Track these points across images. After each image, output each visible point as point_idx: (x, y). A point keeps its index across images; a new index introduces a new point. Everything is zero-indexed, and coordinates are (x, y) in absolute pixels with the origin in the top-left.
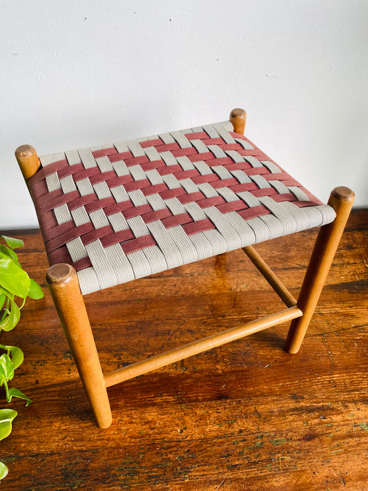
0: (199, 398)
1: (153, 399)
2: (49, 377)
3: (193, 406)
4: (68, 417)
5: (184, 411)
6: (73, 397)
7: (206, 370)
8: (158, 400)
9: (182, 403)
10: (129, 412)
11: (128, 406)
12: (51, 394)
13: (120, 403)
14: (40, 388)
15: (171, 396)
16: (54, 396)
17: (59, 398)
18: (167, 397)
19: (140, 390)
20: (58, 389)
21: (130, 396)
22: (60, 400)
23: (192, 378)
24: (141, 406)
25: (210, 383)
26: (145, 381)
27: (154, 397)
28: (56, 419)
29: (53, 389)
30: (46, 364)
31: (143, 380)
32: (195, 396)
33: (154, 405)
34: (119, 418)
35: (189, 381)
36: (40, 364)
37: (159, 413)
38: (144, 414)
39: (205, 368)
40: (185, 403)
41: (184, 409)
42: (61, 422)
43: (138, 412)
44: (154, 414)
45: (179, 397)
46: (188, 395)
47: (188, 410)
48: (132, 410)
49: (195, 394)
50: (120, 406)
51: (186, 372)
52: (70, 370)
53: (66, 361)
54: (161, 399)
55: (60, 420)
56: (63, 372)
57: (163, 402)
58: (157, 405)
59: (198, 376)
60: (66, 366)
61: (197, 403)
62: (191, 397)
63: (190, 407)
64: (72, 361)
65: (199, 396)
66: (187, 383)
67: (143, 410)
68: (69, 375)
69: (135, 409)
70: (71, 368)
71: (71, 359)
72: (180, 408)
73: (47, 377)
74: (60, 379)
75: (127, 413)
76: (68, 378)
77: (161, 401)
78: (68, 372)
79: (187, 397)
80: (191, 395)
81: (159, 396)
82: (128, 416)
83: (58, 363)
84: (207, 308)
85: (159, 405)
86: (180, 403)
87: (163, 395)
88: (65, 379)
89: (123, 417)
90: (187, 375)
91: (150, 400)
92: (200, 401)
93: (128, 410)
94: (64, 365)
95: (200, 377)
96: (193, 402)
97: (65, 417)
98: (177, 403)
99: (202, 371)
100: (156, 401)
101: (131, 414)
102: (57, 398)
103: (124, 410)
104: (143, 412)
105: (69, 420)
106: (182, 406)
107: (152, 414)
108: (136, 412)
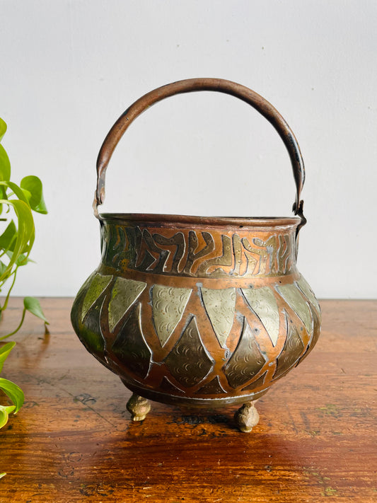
0: (366, 479)
1: (252, 473)
2: (37, 423)
3: (353, 491)
4: (52, 486)
6: (74, 455)
7: (363, 437)
8: (267, 475)
9: (325, 486)
10: (198, 491)
11: (196, 481)
12: (30, 447)
13: (175, 473)
14: (12, 436)
15: (294, 471)
17: (45, 454)
18: (283, 472)
19: (220, 456)
20: (48, 440)
21: (198, 463)
22: (46, 457)
23: (335, 446)
24: (226, 484)
26: (231, 444)
27: (254, 470)
28: (23, 486)
29: (38, 440)
30: (36, 406)
31: (228, 442)
32: (353, 476)
33: (258, 483)
35: (329, 450)
36: (27, 405)
37: (271, 500)
38: (232, 497)
39: (359, 434)
40: (333, 487)
41: (333, 497)
42: (36, 493)
43: (218, 493)
44: (259, 500)
45: (314, 474)
46: (334, 472)
47: (344, 498)
48: (204, 487)
49: (351, 473)
50: (176, 478)
51: (318, 437)
52: (79, 417)
53: (75, 405)
54: (272, 475)
55: (33, 490)
56: (65, 419)
57: (278, 480)
58: (263, 484)
59: (348, 445)
60: (73, 411)
61: (362, 488)
62: (344, 477)
63: (348, 493)
64: (85, 406)
65: (364, 476)
66: (326, 453)
67: (230, 489)
68: (75, 423)
69: (211, 487)
70: (82, 414)
71: (84, 404)
72: (323, 494)
73: (31, 422)
74: (56, 427)
75: (191, 492)
76: (71, 427)
77: (272, 478)
78: (75, 419)
79: (333, 476)
80: (343, 474)
81: (266, 470)
82: (194, 498)
83: (59, 407)
84: (333, 365)
85: (268, 484)
86: (318, 485)
87: (276, 468)
88: (65, 428)
89: (183, 499)
90: (322, 441)
91: (246, 475)
92: (368, 486)
93: (194, 487)
94: (70, 410)
95: (352, 447)
96: (352, 485)
97: (45, 486)
98: (313, 485)
99: (355, 438)
100: (260, 477)
101: (201, 494)
102: (39, 452)
103: (186, 485)
104: (231, 494)
105: (55, 491)
106: (327, 490)
107: (254, 499)
108: (213, 492)
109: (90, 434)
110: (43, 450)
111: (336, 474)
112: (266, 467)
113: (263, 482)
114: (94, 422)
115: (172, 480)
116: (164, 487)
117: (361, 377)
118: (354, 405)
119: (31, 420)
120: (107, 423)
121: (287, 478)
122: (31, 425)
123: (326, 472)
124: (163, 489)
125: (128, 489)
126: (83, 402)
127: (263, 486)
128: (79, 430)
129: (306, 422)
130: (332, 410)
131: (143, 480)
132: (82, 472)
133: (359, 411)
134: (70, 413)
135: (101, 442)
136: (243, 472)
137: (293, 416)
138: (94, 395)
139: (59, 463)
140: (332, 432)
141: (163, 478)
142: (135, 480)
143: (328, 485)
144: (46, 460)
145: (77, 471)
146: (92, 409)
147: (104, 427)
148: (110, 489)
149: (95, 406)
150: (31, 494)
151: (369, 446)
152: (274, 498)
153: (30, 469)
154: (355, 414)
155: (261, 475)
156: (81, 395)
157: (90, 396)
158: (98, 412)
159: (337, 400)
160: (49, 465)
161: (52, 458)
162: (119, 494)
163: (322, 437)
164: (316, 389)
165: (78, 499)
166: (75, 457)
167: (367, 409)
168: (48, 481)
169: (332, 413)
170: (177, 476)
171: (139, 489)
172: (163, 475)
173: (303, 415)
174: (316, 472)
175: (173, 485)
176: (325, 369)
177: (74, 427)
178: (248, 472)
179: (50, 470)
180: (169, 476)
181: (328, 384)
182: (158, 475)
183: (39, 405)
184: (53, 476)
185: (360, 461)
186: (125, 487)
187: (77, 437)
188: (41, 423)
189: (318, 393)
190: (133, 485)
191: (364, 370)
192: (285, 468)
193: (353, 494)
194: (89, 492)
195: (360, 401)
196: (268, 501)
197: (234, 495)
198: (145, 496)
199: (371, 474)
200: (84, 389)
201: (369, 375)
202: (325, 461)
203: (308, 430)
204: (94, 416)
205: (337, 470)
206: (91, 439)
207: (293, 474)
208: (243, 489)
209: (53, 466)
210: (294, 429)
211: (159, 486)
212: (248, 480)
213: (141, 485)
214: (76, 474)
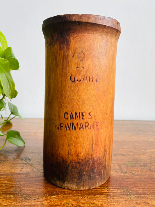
0: (147, 192)
1: (99, 190)
2: (4, 169)
4: (12, 196)
5: (134, 201)
6: (21, 183)
7: (145, 175)
9: (130, 195)
10: (76, 198)
11: (74, 193)
12: (2, 180)
16: (4, 181)
17: (8, 182)
18: (112, 189)
20: (10, 177)
22: (9, 184)
23: (133, 178)
24: (88, 194)
25: (152, 183)
29: (5, 176)
30: (4, 163)
33: (102, 194)
34: (65, 201)
35: (131, 180)
37: (108, 201)
38: (91, 200)
39: (143, 173)
40: (134, 195)
41: (134, 199)
42: (4, 199)
43: (85, 198)
44: (103, 201)
45: (125, 190)
46: (134, 189)
47: (138, 200)
48: (79, 196)
49: (141, 189)
50: (66, 192)
51: (126, 175)
52: (23, 167)
53: (21, 162)
54: (107, 191)
55: (3, 198)
56: (17, 168)
57: (110, 192)
58: (104, 194)
59: (139, 178)
60: (21, 164)
61: (146, 196)
62: (138, 191)
63: (140, 198)
64: (26, 163)
65: (146, 191)
66: (130, 181)
67: (90, 197)
68: (21, 170)
69: (82, 196)
70: (25, 166)
71: (26, 161)
72: (129, 198)
73: (2, 169)
74: (13, 171)
75: (73, 198)
76: (20, 171)
77: (107, 192)
78: (22, 168)
79: (133, 191)
80: (137, 190)
81: (105, 188)
82: (74, 201)
83: (14, 163)
84: (131, 146)
85: (106, 194)
86: (127, 195)
87: (109, 188)
88: (17, 171)
89: (70, 201)
90: (128, 176)
91: (96, 191)
92: (148, 194)
93: (74, 196)
94: (19, 164)
95: (141, 179)
96: (141, 194)
97: (9, 196)
98: (125, 194)
99: (141, 175)
100: (103, 192)
101: (77, 199)
102: (6, 182)
103: (71, 195)
104: (90, 199)
105: (13, 198)
106: (131, 197)
107: (101, 201)
108: (83, 198)
109: (29, 174)
110: (7, 181)
111: (134, 190)
112: (105, 187)
113: (104, 193)
114: (30, 169)
115: (65, 193)
116: (61, 196)
117: (142, 150)
118: (140, 162)
119: (2, 168)
120: (36, 169)
121: (114, 192)
122: (2, 170)
123: (130, 189)
124: (61, 197)
125: (45, 197)
126: (25, 161)
127: (104, 195)
128: (23, 172)
129: (121, 169)
130: (131, 164)
131: (52, 193)
132: (25, 190)
133: (142, 164)
134: (19, 165)
135: (33, 177)
136: (95, 189)
137: (115, 166)
138: (30, 158)
139: (15, 187)
140: (132, 173)
141: (61, 192)
142: (49, 193)
143: (132, 194)
144: (9, 185)
145: (23, 190)
146: (29, 164)
147: (34, 171)
148: (37, 197)
149: (31, 162)
150: (2, 200)
151: (147, 178)
152: (109, 200)
153: (2, 189)
154: (141, 166)
155: (103, 190)
156: (24, 158)
157: (28, 158)
158: (32, 165)
159: (133, 160)
160: (11, 188)
161: (12, 184)
162: (42, 199)
163: (128, 175)
164: (124, 155)
165: (23, 202)
166: (22, 184)
167: (145, 163)
168: (10, 194)
169: (131, 165)
170: (67, 191)
171: (50, 197)
172: (61, 191)
173: (120, 166)
174: (126, 189)
175: (65, 195)
176: (127, 147)
177: (21, 171)
178: (97, 190)
179: (11, 189)
180: (64, 191)
181: (129, 153)
182: (59, 191)
183: (5, 162)
184: (12, 192)
185: (144, 185)
186: (44, 196)
187: (22, 175)
188: (7, 170)
189: (125, 157)
190: (48, 195)
191: (143, 148)
192: (113, 188)
193: (142, 198)
194: (28, 199)
195: (143, 160)
196: (106, 201)
197: (92, 199)
198: (53, 200)
199: (149, 190)
200: (25, 155)
201: (145, 150)
202: (130, 185)
203: (122, 172)
204: (30, 167)
205: (134, 188)
206: (29, 176)
207: (117, 190)
208: (96, 197)
209: (12, 188)
210: (116, 172)
211: (59, 196)
212: (98, 193)
213: (51, 195)
214: (22, 191)
